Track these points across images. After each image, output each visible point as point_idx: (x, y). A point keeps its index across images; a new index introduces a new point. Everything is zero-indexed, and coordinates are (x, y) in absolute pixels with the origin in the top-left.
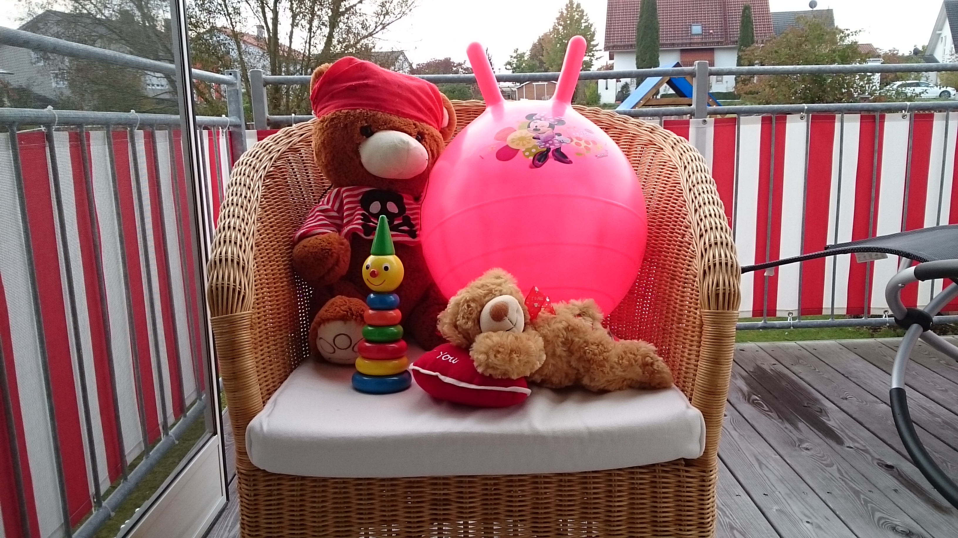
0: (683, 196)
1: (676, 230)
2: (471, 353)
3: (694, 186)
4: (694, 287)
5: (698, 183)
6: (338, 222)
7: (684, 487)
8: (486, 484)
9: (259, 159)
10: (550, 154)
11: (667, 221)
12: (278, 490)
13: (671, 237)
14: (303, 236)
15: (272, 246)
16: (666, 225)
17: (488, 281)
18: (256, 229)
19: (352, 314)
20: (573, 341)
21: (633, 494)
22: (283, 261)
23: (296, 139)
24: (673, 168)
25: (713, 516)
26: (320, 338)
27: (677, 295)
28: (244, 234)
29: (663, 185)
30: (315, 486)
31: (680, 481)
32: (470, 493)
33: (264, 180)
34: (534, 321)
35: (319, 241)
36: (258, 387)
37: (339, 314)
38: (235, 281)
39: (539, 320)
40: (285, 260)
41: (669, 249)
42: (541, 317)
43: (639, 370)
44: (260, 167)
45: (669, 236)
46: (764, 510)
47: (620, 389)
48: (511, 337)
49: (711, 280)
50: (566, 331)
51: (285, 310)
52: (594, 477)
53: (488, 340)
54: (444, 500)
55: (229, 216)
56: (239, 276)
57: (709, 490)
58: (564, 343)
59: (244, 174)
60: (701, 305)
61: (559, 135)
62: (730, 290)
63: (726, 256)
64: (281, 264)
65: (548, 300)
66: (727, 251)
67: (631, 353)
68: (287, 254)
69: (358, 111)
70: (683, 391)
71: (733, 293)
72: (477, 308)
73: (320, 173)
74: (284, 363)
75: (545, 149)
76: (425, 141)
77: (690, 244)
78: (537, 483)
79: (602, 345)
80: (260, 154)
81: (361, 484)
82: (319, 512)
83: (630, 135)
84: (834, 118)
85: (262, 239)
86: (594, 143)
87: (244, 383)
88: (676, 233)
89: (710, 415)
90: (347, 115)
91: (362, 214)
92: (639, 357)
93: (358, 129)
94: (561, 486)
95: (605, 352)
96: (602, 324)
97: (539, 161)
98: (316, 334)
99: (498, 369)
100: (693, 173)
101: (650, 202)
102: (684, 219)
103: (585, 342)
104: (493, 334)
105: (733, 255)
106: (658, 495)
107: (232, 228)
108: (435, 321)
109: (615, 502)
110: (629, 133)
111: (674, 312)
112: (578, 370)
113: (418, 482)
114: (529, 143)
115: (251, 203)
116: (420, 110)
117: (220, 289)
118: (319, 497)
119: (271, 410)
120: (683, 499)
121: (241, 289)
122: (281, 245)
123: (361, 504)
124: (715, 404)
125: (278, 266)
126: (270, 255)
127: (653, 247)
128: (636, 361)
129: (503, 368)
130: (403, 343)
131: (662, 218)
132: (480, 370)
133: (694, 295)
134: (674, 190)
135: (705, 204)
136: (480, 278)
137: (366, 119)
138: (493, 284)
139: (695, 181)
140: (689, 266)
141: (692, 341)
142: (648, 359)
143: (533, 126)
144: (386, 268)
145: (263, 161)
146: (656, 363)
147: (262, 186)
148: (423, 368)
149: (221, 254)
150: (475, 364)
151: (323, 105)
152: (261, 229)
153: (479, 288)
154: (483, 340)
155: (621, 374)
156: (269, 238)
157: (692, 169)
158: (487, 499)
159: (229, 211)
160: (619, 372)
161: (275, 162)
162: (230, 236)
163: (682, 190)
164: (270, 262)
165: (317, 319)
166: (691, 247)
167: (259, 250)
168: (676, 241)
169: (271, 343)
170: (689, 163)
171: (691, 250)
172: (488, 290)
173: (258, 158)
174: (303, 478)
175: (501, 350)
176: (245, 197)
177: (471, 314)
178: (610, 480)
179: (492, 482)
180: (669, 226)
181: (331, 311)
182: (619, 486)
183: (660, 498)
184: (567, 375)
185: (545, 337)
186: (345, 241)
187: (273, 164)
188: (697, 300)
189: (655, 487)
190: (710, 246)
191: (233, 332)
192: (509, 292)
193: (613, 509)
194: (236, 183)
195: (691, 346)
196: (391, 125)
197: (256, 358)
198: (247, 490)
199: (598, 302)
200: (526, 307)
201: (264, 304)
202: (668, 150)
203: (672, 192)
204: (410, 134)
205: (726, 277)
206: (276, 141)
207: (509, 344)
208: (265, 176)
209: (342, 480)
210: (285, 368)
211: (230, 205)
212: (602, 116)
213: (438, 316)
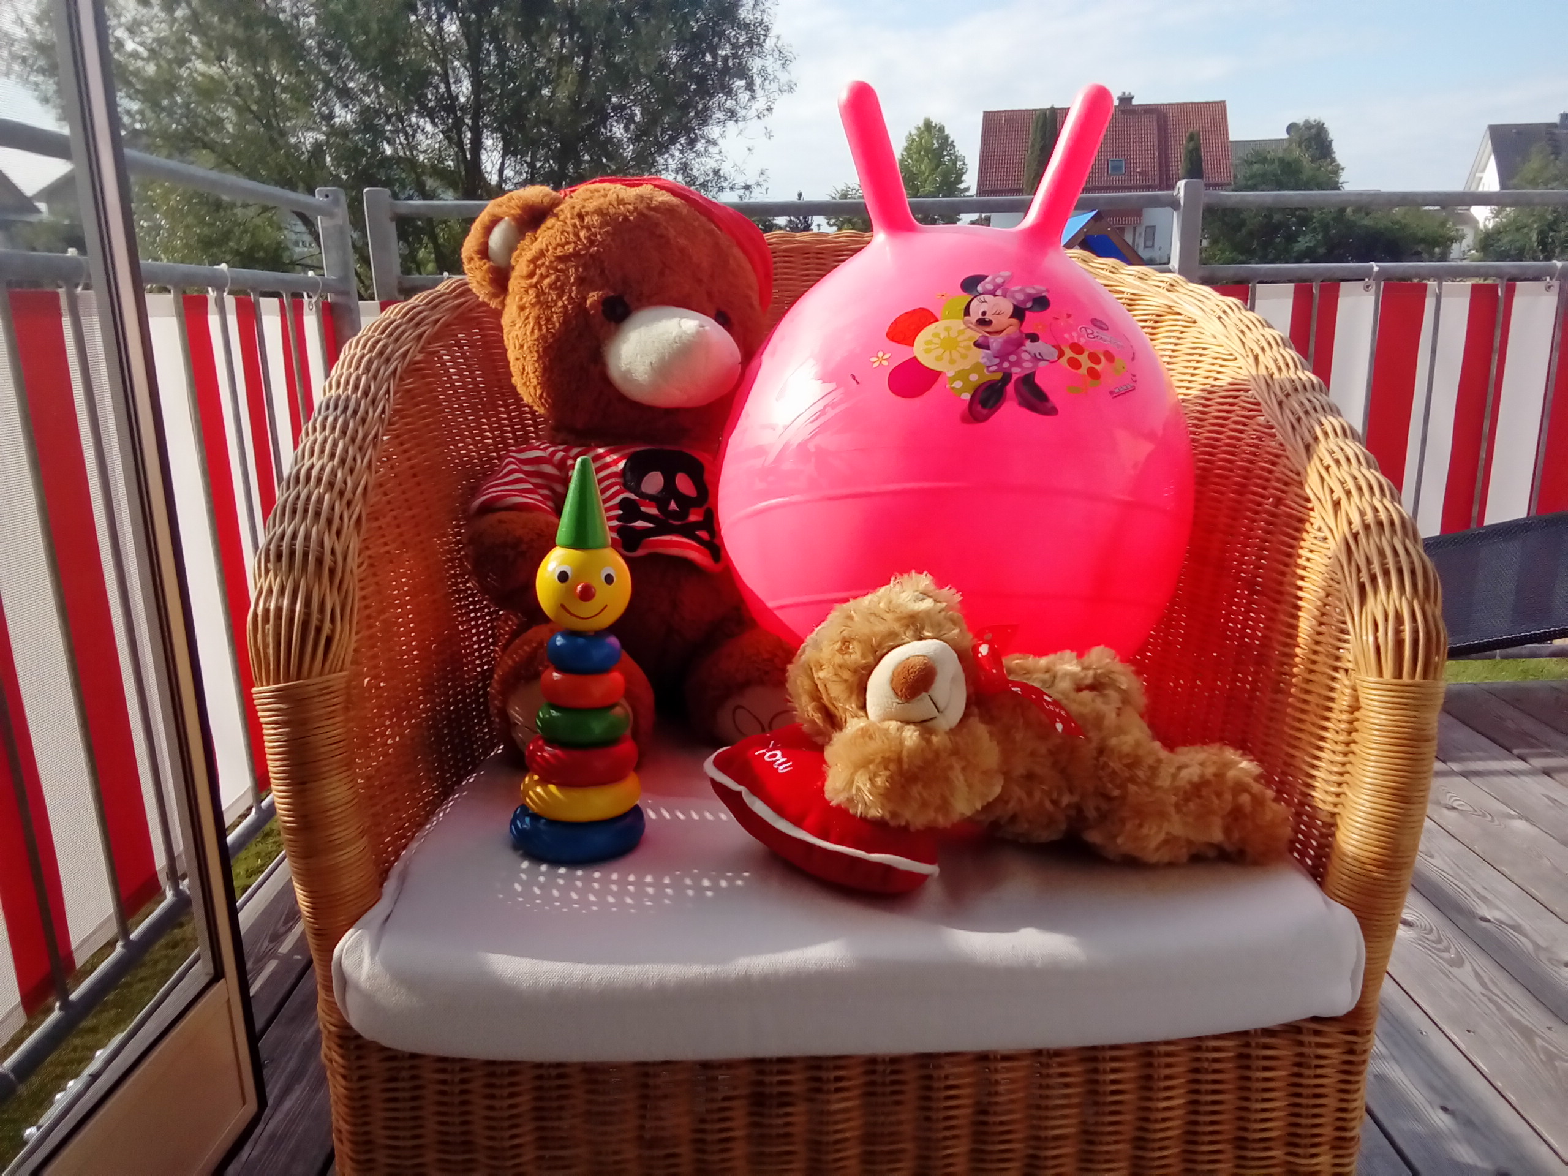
1: (1255, 489)
2: (827, 755)
6: (558, 487)
7: (1309, 1067)
8: (875, 1072)
9: (394, 336)
14: (486, 509)
15: (413, 517)
18: (373, 482)
28: (341, 493)
31: (1301, 1055)
33: (401, 379)
38: (308, 604)
44: (393, 352)
49: (1380, 607)
57: (1361, 1071)
60: (1357, 664)
62: (1427, 632)
66: (1407, 541)
71: (1435, 638)
80: (397, 328)
82: (502, 1118)
102: (1274, 464)
106: (1253, 1085)
107: (314, 480)
109: (1158, 1099)
115: (366, 426)
120: (1305, 1091)
121: (321, 621)
136: (880, 590)
145: (401, 340)
147: (395, 394)
149: (281, 539)
152: (387, 481)
156: (407, 501)
159: (315, 442)
162: (308, 498)
167: (377, 529)
168: (1257, 513)
173: (391, 335)
180: (1228, 478)
188: (1340, 649)
189: (1248, 1068)
190: (1367, 527)
191: (304, 722)
193: (1152, 1115)
194: (339, 384)
202: (1209, 324)
206: (429, 303)
208: (405, 371)
211: (319, 428)
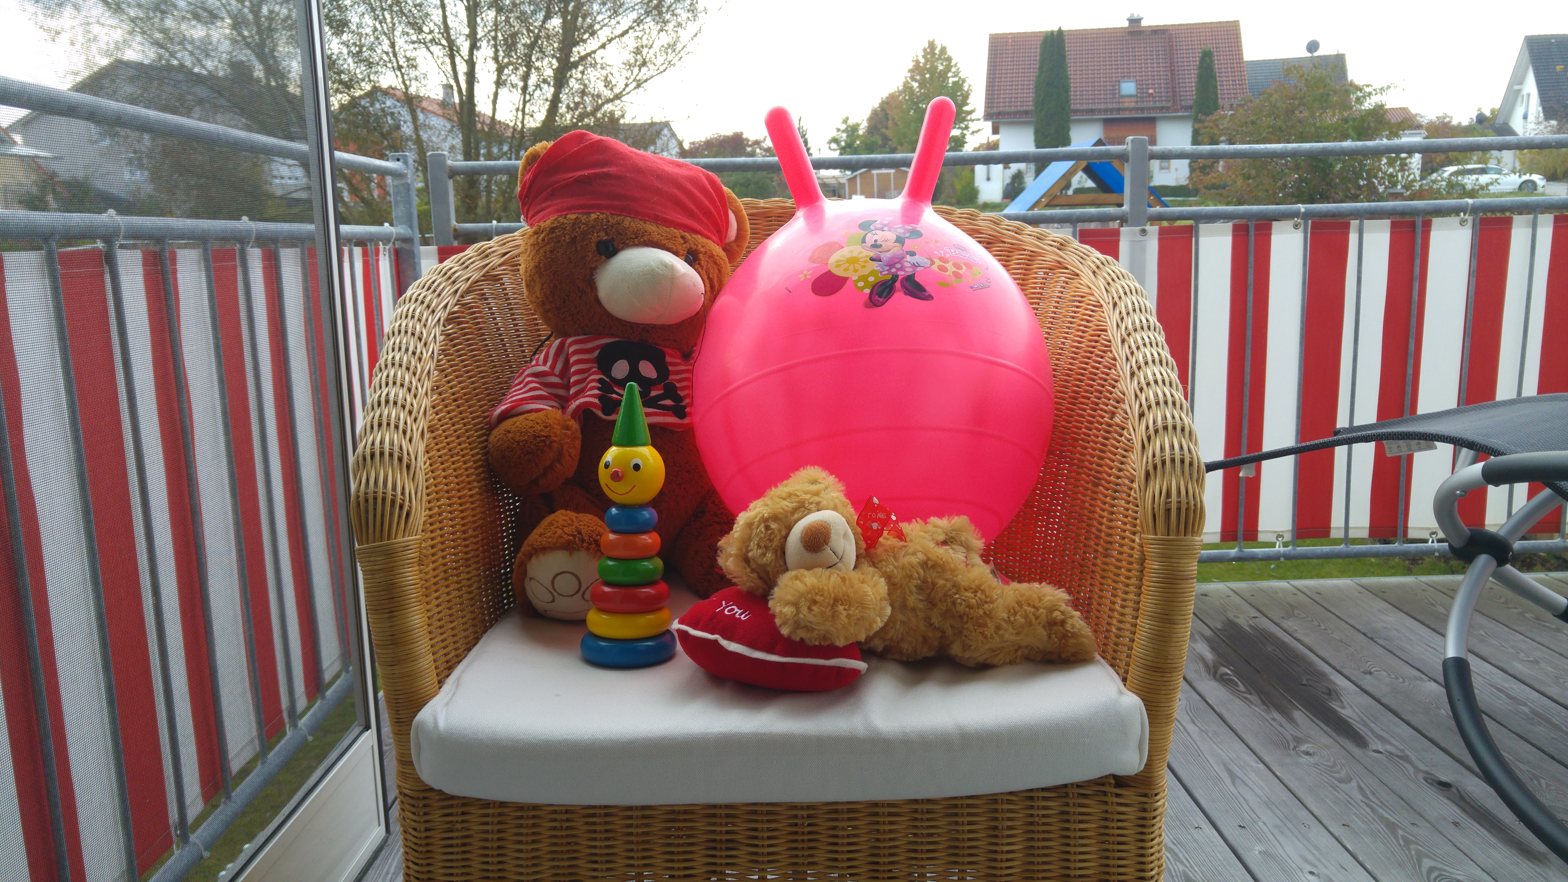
0: (1111, 352)
1: (1102, 406)
2: (771, 604)
3: (1129, 335)
4: (1131, 499)
5: (1135, 330)
6: (561, 392)
7: (1113, 820)
8: (796, 817)
9: (437, 293)
10: (898, 284)
11: (1087, 391)
12: (463, 821)
13: (1093, 417)
14: (505, 416)
15: (455, 431)
16: (1084, 397)
17: (798, 487)
18: (429, 404)
19: (583, 541)
20: (934, 584)
21: (1033, 832)
22: (473, 456)
23: (495, 261)
24: (1094, 306)
25: (1159, 867)
26: (531, 579)
27: (1103, 510)
28: (410, 412)
29: (1080, 333)
30: (521, 817)
32: (769, 830)
33: (444, 326)
34: (872, 551)
35: (530, 424)
36: (430, 657)
37: (561, 540)
38: (394, 488)
39: (879, 550)
40: (478, 454)
41: (1089, 435)
42: (883, 545)
43: (1042, 632)
44: (437, 305)
45: (1090, 415)
46: (1240, 851)
47: (1012, 663)
48: (835, 578)
49: (1158, 487)
50: (923, 569)
51: (476, 533)
52: (969, 806)
53: (798, 582)
54: (728, 841)
55: (387, 385)
56: (401, 479)
57: (1153, 825)
58: (920, 588)
59: (413, 317)
60: (1142, 527)
61: (913, 254)
62: (1188, 503)
63: (1181, 448)
64: (469, 460)
65: (894, 518)
66: (1183, 440)
67: (1029, 605)
68: (480, 443)
69: (593, 216)
70: (1112, 665)
71: (1193, 507)
72: (780, 530)
73: (533, 314)
74: (473, 619)
75: (889, 277)
76: (699, 264)
77: (1123, 429)
78: (876, 814)
79: (983, 591)
80: (439, 285)
81: (594, 815)
82: (527, 859)
83: (1026, 252)
84: (1347, 226)
85: (440, 420)
86: (969, 266)
87: (409, 652)
88: (1102, 410)
89: (1155, 704)
90: (576, 223)
91: (600, 381)
92: (1041, 610)
93: (593, 245)
94: (916, 819)
95: (986, 602)
96: (982, 556)
97: (880, 296)
98: (525, 573)
99: (813, 629)
100: (1128, 313)
101: (1058, 359)
102: (1114, 387)
103: (954, 586)
104: (806, 573)
105: (1192, 447)
106: (1072, 834)
107: (391, 403)
108: (714, 550)
109: (1002, 844)
110: (1025, 250)
111: (1098, 537)
112: (943, 632)
113: (686, 812)
114: (864, 267)
115: (422, 363)
116: (691, 214)
117: (371, 501)
118: (527, 835)
119: (450, 695)
120: (1111, 839)
121: (403, 501)
122: (470, 429)
123: (595, 847)
124: (1163, 688)
125: (465, 463)
126: (452, 445)
127: (1063, 433)
128: (1037, 618)
129: (823, 628)
130: (663, 586)
131: (1078, 386)
132: (785, 631)
133: (1130, 512)
134: (1096, 341)
135: (1146, 363)
136: (785, 482)
137: (604, 229)
138: (806, 493)
139: (1130, 326)
140: (1122, 463)
141: (1127, 585)
142: (1056, 614)
143: (870, 239)
144: (637, 467)
145: (442, 295)
146: (1070, 621)
147: (441, 336)
148: (695, 628)
149: (373, 444)
150: (778, 621)
151: (538, 208)
152: (438, 404)
153: (784, 499)
154: (790, 583)
155: (1012, 638)
156: (451, 419)
157: (1126, 307)
158: (796, 841)
159: (388, 376)
160: (1009, 635)
161: (462, 296)
162: (389, 416)
163: (1110, 341)
164: (452, 457)
165: (525, 548)
166: (1125, 433)
167: (435, 438)
168: (1101, 424)
169: (453, 587)
170: (1120, 298)
171: (1126, 438)
172: (798, 502)
173: (435, 291)
174: (502, 804)
175: (818, 598)
176: (414, 353)
177: (771, 540)
178: (996, 811)
179: (805, 813)
180: (1089, 398)
181: (549, 534)
182: (1009, 819)
183: (1075, 838)
184: (925, 640)
185: (889, 578)
186: (572, 423)
187: (458, 301)
188: (1136, 519)
189: (1068, 821)
190: (1156, 431)
191: (391, 569)
192: (832, 505)
193: (999, 857)
194: (400, 332)
195: (1126, 593)
196: (646, 238)
197: (428, 611)
198: (415, 821)
199: (976, 521)
200: (859, 530)
201: (441, 525)
202: (1087, 277)
203: (1093, 344)
204: (676, 254)
205: (1182, 482)
206: (463, 263)
207: (831, 590)
208: (446, 320)
209: (564, 809)
210: (474, 626)
211: (390, 365)
212: (981, 223)
213: (720, 543)
